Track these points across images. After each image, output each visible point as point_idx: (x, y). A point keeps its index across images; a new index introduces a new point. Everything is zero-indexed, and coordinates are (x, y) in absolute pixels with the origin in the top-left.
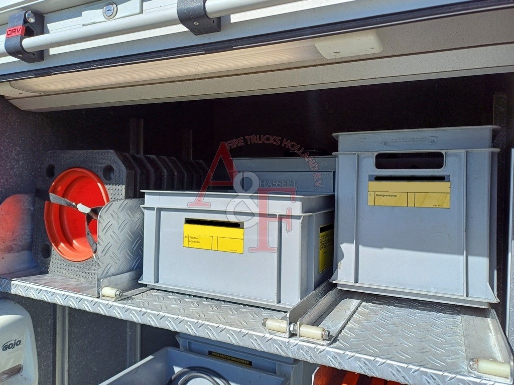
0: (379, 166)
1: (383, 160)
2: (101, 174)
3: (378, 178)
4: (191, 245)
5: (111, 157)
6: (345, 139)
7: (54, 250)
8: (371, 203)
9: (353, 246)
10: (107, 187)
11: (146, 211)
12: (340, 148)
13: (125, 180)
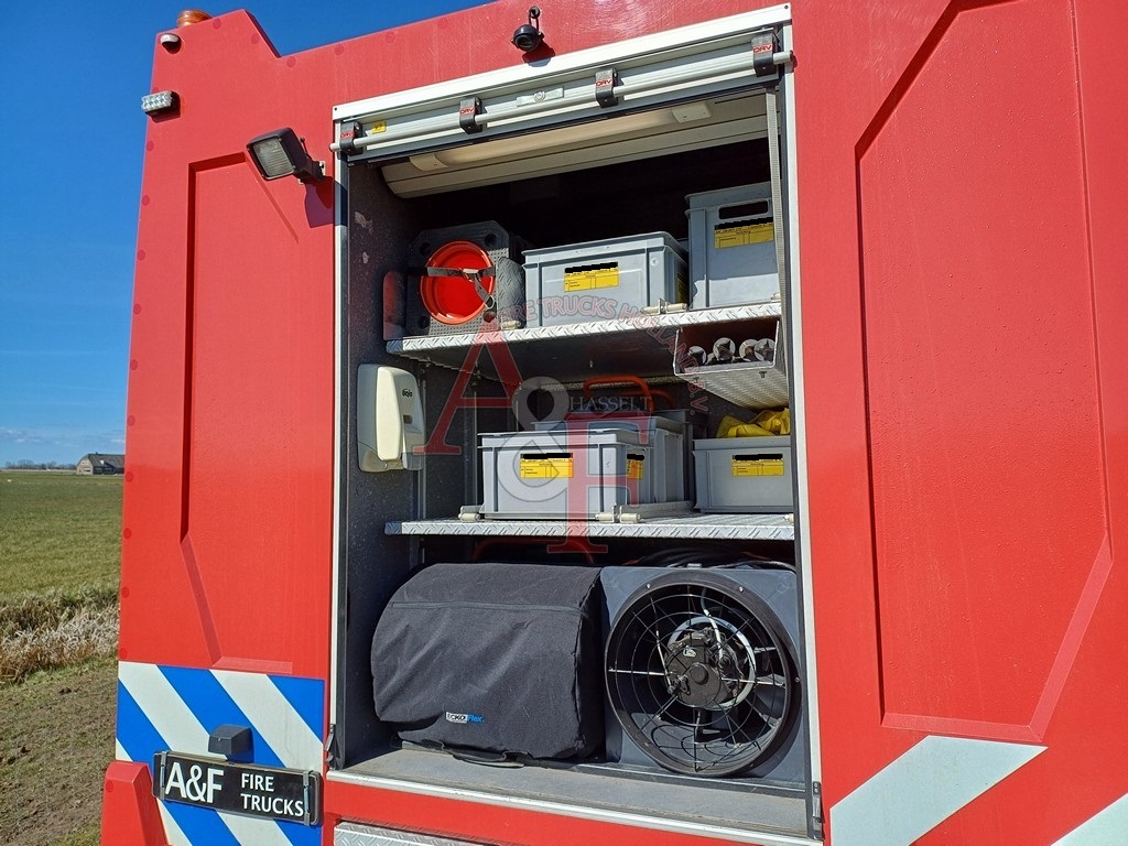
0: (721, 217)
1: (724, 213)
2: (483, 243)
3: (721, 227)
4: (571, 289)
5: (493, 226)
6: (696, 199)
7: (432, 320)
8: (717, 246)
9: (704, 282)
10: (490, 253)
11: (527, 270)
12: (691, 205)
13: (507, 244)
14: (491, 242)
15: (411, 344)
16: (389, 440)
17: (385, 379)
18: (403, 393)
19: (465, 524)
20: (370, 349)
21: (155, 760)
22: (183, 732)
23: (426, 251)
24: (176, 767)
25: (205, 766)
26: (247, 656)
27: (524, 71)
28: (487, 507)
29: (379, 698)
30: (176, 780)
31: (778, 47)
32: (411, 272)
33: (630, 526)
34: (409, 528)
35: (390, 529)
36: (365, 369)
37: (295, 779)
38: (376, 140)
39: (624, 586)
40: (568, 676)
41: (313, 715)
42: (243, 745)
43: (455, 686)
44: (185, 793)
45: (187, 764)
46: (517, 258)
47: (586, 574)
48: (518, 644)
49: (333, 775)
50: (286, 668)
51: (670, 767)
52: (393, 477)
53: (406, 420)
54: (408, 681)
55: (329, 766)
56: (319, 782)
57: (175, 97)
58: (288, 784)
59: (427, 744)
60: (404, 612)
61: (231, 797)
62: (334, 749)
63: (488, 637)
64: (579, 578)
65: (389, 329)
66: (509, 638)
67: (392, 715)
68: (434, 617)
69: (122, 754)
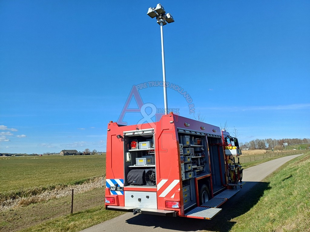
4: (143, 146)
7: (132, 148)
13: (138, 141)
14: (136, 141)
15: (130, 150)
16: (128, 159)
17: (128, 153)
18: (129, 155)
19: (134, 166)
20: (126, 151)
21: (110, 188)
22: (112, 185)
23: (131, 142)
24: (112, 188)
25: (114, 187)
26: (117, 178)
27: (137, 131)
28: (136, 165)
29: (128, 181)
30: (112, 189)
31: (153, 131)
32: (130, 143)
33: (146, 166)
34: (130, 166)
35: (128, 167)
36: (126, 153)
37: (122, 187)
38: (127, 134)
39: (147, 171)
40: (142, 178)
41: (122, 182)
42: (117, 185)
43: (133, 179)
44: (112, 190)
45: (112, 187)
46: (138, 143)
47: (144, 170)
48: (139, 175)
49: (124, 187)
50: (120, 179)
51: (150, 185)
52: (128, 162)
53: (129, 157)
54: (130, 179)
55: (124, 186)
56: (123, 187)
57: (110, 129)
58: (121, 188)
59: (132, 185)
60: (129, 174)
61: (116, 190)
62: (124, 185)
63: (136, 175)
64: (143, 170)
65: (128, 149)
66: (137, 175)
67: (129, 182)
68: (132, 174)
69: (107, 187)
